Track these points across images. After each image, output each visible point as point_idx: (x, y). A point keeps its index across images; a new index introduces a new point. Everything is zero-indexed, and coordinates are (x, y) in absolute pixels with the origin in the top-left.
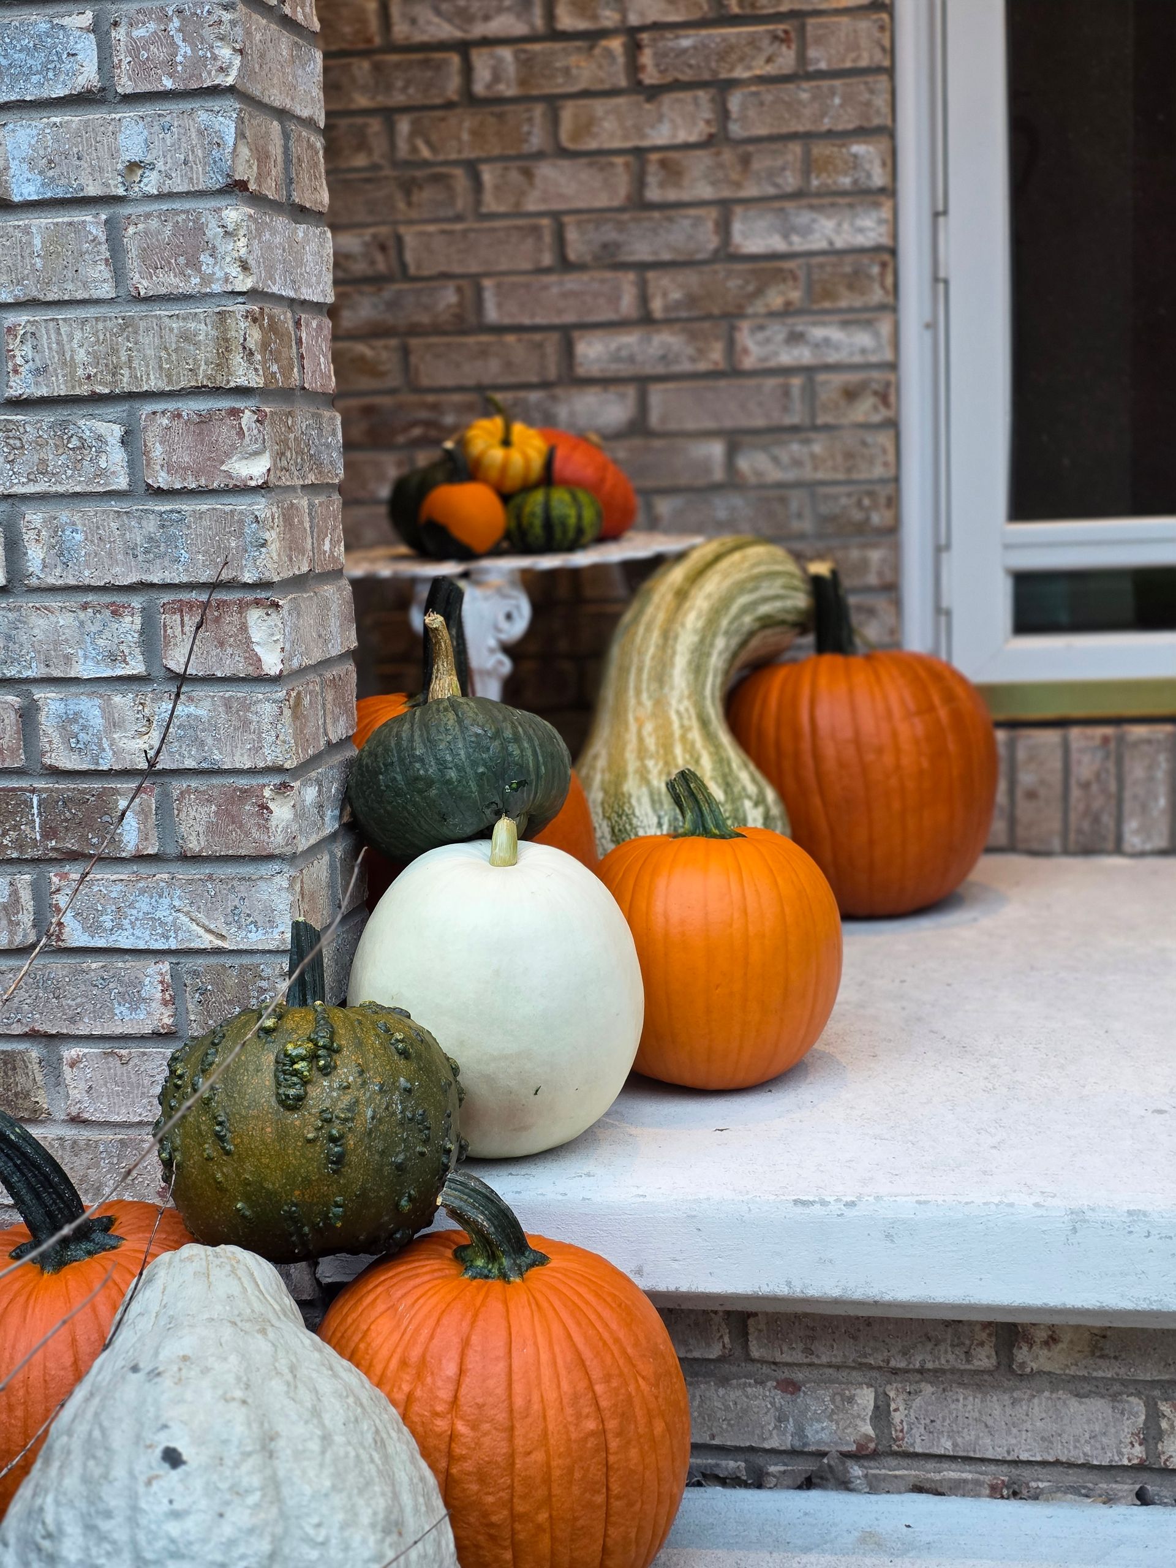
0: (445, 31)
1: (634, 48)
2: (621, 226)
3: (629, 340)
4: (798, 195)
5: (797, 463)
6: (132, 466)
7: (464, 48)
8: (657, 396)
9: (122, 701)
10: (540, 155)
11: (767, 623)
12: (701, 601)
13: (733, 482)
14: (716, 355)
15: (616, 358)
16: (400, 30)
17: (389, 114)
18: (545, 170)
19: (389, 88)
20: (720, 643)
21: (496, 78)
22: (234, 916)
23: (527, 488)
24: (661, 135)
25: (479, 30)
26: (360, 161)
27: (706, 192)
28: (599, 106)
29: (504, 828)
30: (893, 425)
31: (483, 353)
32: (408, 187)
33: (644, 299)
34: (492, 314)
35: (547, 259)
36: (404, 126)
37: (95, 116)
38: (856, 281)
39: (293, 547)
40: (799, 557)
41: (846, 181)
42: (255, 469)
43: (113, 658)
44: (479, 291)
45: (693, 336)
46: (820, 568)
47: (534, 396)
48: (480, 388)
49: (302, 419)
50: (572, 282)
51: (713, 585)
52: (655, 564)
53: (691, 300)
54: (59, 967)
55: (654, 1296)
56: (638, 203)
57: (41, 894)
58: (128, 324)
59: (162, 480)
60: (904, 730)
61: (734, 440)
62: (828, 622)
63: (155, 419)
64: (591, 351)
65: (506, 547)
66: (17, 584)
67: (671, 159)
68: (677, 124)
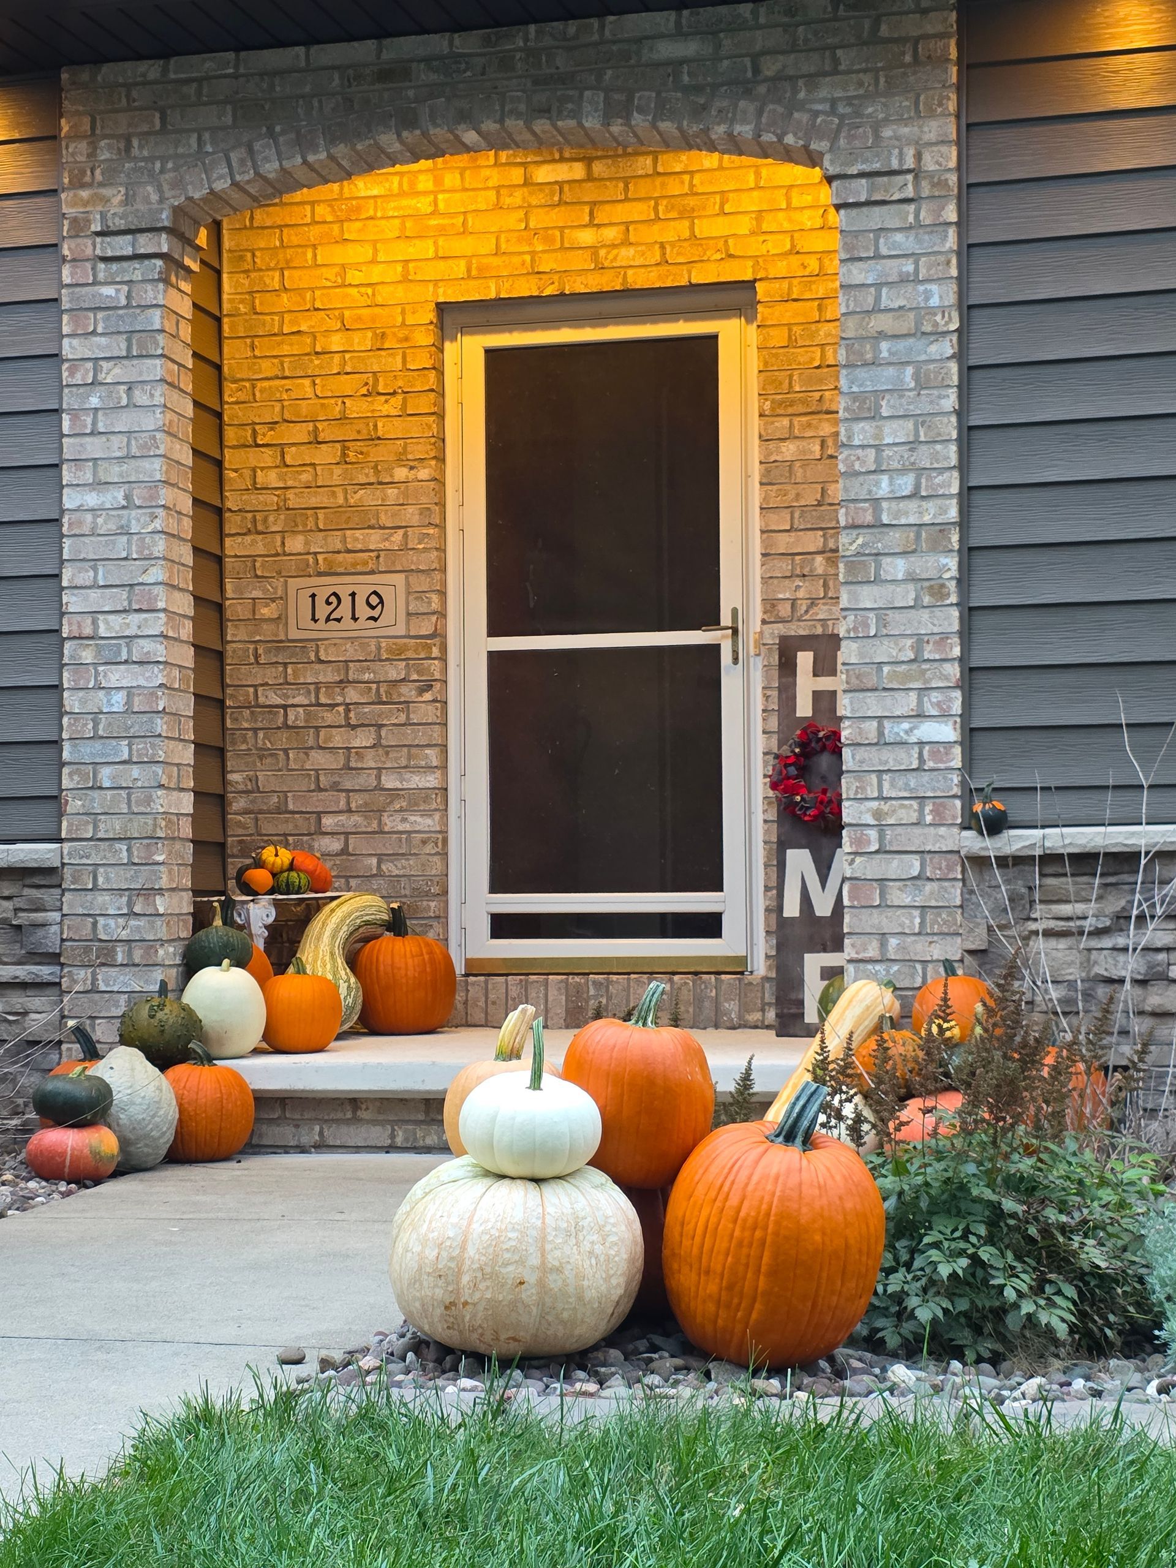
0: (279, 701)
1: (347, 711)
2: (340, 776)
3: (342, 818)
4: (405, 767)
5: (404, 868)
6: (129, 857)
7: (285, 707)
8: (352, 840)
9: (121, 921)
10: (312, 748)
11: (367, 923)
12: (342, 914)
13: (380, 874)
14: (375, 826)
15: (337, 825)
16: (262, 700)
17: (255, 730)
18: (313, 753)
19: (256, 721)
20: (345, 928)
21: (296, 719)
22: (146, 982)
23: (282, 872)
24: (356, 743)
25: (290, 702)
26: (244, 747)
27: (373, 765)
28: (334, 731)
29: (226, 962)
30: (443, 855)
31: (287, 821)
32: (261, 758)
33: (348, 803)
34: (291, 807)
35: (313, 787)
36: (261, 734)
37: (127, 766)
38: (427, 799)
39: (171, 880)
40: (391, 902)
41: (423, 763)
42: (160, 858)
43: (119, 909)
44: (286, 797)
45: (366, 817)
46: (395, 905)
47: (305, 838)
48: (285, 835)
49: (178, 845)
50: (322, 795)
51: (345, 908)
53: (366, 804)
54: (97, 996)
55: (254, 1091)
56: (347, 767)
57: (94, 974)
58: (130, 820)
59: (136, 861)
60: (410, 961)
61: (381, 858)
62: (397, 924)
63: (136, 845)
64: (328, 822)
65: (271, 892)
66: (95, 888)
67: (360, 752)
68: (363, 739)
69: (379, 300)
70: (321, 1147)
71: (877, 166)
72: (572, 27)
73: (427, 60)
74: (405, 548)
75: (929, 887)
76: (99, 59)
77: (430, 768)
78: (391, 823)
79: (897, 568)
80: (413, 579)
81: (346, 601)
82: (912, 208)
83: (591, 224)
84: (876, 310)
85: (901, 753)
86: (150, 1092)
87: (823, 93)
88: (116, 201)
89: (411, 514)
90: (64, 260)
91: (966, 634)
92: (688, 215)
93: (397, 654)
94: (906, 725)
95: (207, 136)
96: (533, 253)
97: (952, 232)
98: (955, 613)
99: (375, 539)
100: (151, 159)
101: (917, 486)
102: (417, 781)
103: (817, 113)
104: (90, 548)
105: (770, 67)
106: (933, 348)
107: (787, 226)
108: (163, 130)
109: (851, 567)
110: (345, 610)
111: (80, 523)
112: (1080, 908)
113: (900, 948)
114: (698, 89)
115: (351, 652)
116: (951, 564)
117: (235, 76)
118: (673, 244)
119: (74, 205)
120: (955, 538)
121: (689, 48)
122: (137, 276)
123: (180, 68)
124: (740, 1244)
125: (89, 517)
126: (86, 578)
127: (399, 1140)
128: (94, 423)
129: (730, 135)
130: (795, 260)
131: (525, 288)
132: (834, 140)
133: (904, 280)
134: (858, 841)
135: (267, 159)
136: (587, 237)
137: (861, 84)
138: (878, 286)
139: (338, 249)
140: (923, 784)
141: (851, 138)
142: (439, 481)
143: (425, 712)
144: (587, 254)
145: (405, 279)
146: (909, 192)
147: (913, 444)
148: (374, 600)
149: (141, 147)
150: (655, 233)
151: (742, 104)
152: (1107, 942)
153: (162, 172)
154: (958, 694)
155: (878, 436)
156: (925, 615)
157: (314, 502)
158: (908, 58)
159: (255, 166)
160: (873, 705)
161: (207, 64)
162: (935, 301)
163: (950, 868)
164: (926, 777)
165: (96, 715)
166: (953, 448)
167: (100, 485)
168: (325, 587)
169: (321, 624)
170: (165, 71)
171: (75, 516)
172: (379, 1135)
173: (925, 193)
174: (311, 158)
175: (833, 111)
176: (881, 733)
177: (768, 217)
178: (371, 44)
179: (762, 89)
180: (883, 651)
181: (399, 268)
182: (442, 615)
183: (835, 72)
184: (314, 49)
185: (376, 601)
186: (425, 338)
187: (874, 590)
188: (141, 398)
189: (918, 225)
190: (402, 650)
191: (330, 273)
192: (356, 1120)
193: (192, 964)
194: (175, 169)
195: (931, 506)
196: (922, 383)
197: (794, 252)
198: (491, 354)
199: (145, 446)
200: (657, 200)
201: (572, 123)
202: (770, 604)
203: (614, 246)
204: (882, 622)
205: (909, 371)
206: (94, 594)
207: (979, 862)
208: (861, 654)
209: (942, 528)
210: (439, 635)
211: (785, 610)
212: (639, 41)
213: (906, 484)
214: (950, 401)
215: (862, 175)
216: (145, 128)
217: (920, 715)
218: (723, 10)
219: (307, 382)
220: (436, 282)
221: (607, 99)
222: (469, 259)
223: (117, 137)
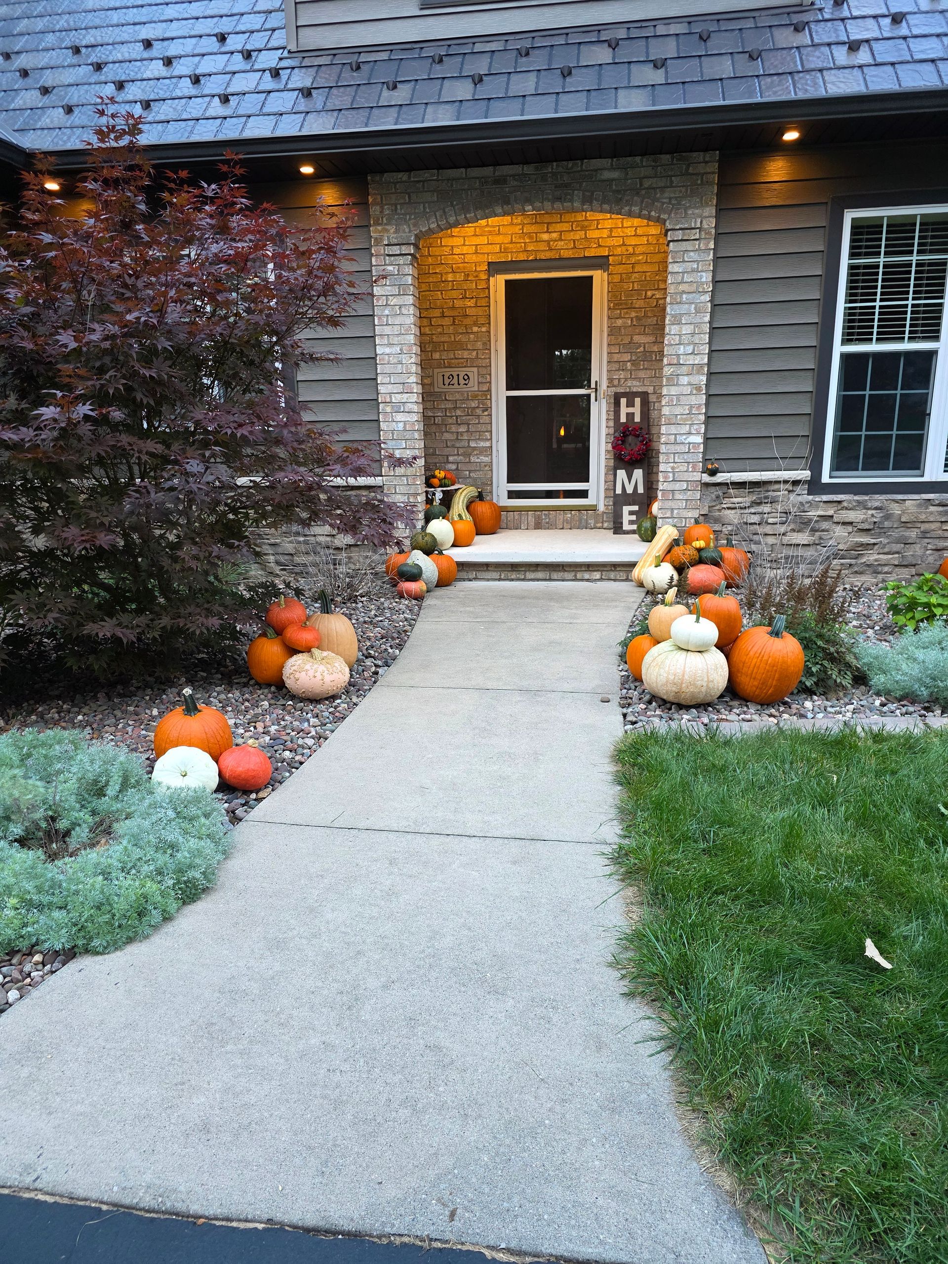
1: (457, 418)
2: (455, 442)
3: (456, 457)
4: (479, 439)
5: (479, 475)
7: (434, 417)
8: (460, 465)
10: (446, 432)
11: (472, 497)
12: (463, 494)
14: (468, 460)
15: (454, 460)
20: (466, 499)
23: (443, 479)
24: (460, 430)
27: (466, 438)
28: (452, 426)
29: (436, 516)
30: (491, 470)
33: (458, 452)
35: (447, 446)
37: (405, 450)
38: (486, 451)
39: (422, 489)
40: (477, 488)
41: (485, 438)
42: (418, 483)
43: (405, 500)
45: (464, 457)
46: (480, 490)
47: (443, 466)
50: (449, 449)
51: (465, 492)
52: (457, 490)
53: (464, 452)
55: (455, 561)
56: (457, 439)
59: (410, 483)
61: (470, 472)
62: (480, 497)
63: (410, 478)
64: (451, 459)
65: (441, 486)
66: (396, 493)
67: (462, 433)
68: (462, 429)
69: (466, 260)
70: (476, 579)
71: (686, 226)
72: (570, 164)
73: (513, 176)
74: (477, 357)
75: (689, 493)
76: (383, 171)
77: (487, 440)
78: (473, 459)
79: (684, 380)
80: (480, 369)
81: (456, 378)
82: (697, 242)
83: (547, 232)
84: (682, 282)
85: (682, 446)
86: (431, 568)
87: (666, 195)
88: (392, 231)
89: (479, 345)
90: (372, 255)
91: (707, 405)
92: (584, 228)
93: (475, 397)
94: (684, 437)
95: (427, 205)
96: (525, 243)
97: (712, 252)
98: (704, 397)
99: (466, 354)
100: (405, 214)
101: (694, 350)
102: (482, 444)
103: (663, 203)
104: (388, 369)
105: (647, 183)
106: (702, 298)
107: (621, 234)
108: (410, 203)
109: (668, 379)
110: (455, 381)
111: (383, 359)
112: (739, 500)
113: (678, 513)
114: (618, 192)
115: (458, 396)
116: (704, 378)
117: (437, 180)
118: (578, 240)
119: (375, 232)
120: (706, 369)
121: (615, 175)
122: (401, 262)
123: (415, 176)
124: (768, 671)
125: (387, 357)
126: (387, 380)
127: (502, 577)
128: (387, 321)
129: (630, 211)
130: (624, 248)
131: (522, 257)
132: (669, 215)
133: (693, 271)
134: (665, 477)
135: (451, 216)
136: (545, 237)
137: (681, 192)
138: (683, 273)
139: (451, 239)
140: (689, 458)
141: (676, 214)
142: (489, 332)
143: (484, 419)
144: (546, 244)
145: (476, 253)
146: (697, 236)
147: (693, 334)
148: (466, 377)
149: (401, 209)
150: (572, 236)
151: (635, 198)
152: (747, 511)
153: (410, 219)
154: (703, 426)
155: (680, 331)
156: (693, 397)
157: (443, 339)
158: (699, 182)
159: (446, 219)
160: (673, 429)
161: (426, 174)
162: (704, 280)
163: (697, 486)
164: (690, 455)
165: (393, 431)
166: (707, 336)
167: (390, 345)
168: (448, 372)
169: (446, 386)
170: (409, 177)
171: (381, 357)
172: (496, 575)
173: (703, 237)
174: (468, 216)
175: (670, 203)
176: (676, 440)
177: (615, 230)
178: (491, 168)
179: (643, 192)
180: (678, 410)
181: (474, 248)
182: (490, 383)
183: (671, 187)
184: (469, 170)
185: (467, 378)
186: (483, 276)
187: (676, 388)
188: (404, 311)
189: (699, 250)
190: (477, 396)
191: (447, 249)
192: (488, 570)
193: (428, 519)
194: (415, 218)
195: (698, 357)
196: (698, 311)
197: (624, 244)
198: (506, 281)
199: (407, 330)
200: (572, 222)
201: (569, 204)
202: (610, 380)
203: (556, 241)
204: (678, 400)
205: (693, 306)
206: (390, 386)
207: (707, 485)
208: (670, 411)
209: (701, 366)
210: (489, 390)
211: (616, 382)
212: (596, 170)
213: (690, 349)
214: (707, 318)
215: (681, 229)
216: (402, 201)
217: (690, 433)
218: (629, 159)
219: (439, 293)
220: (488, 254)
221: (583, 194)
222: (500, 244)
223: (392, 205)
